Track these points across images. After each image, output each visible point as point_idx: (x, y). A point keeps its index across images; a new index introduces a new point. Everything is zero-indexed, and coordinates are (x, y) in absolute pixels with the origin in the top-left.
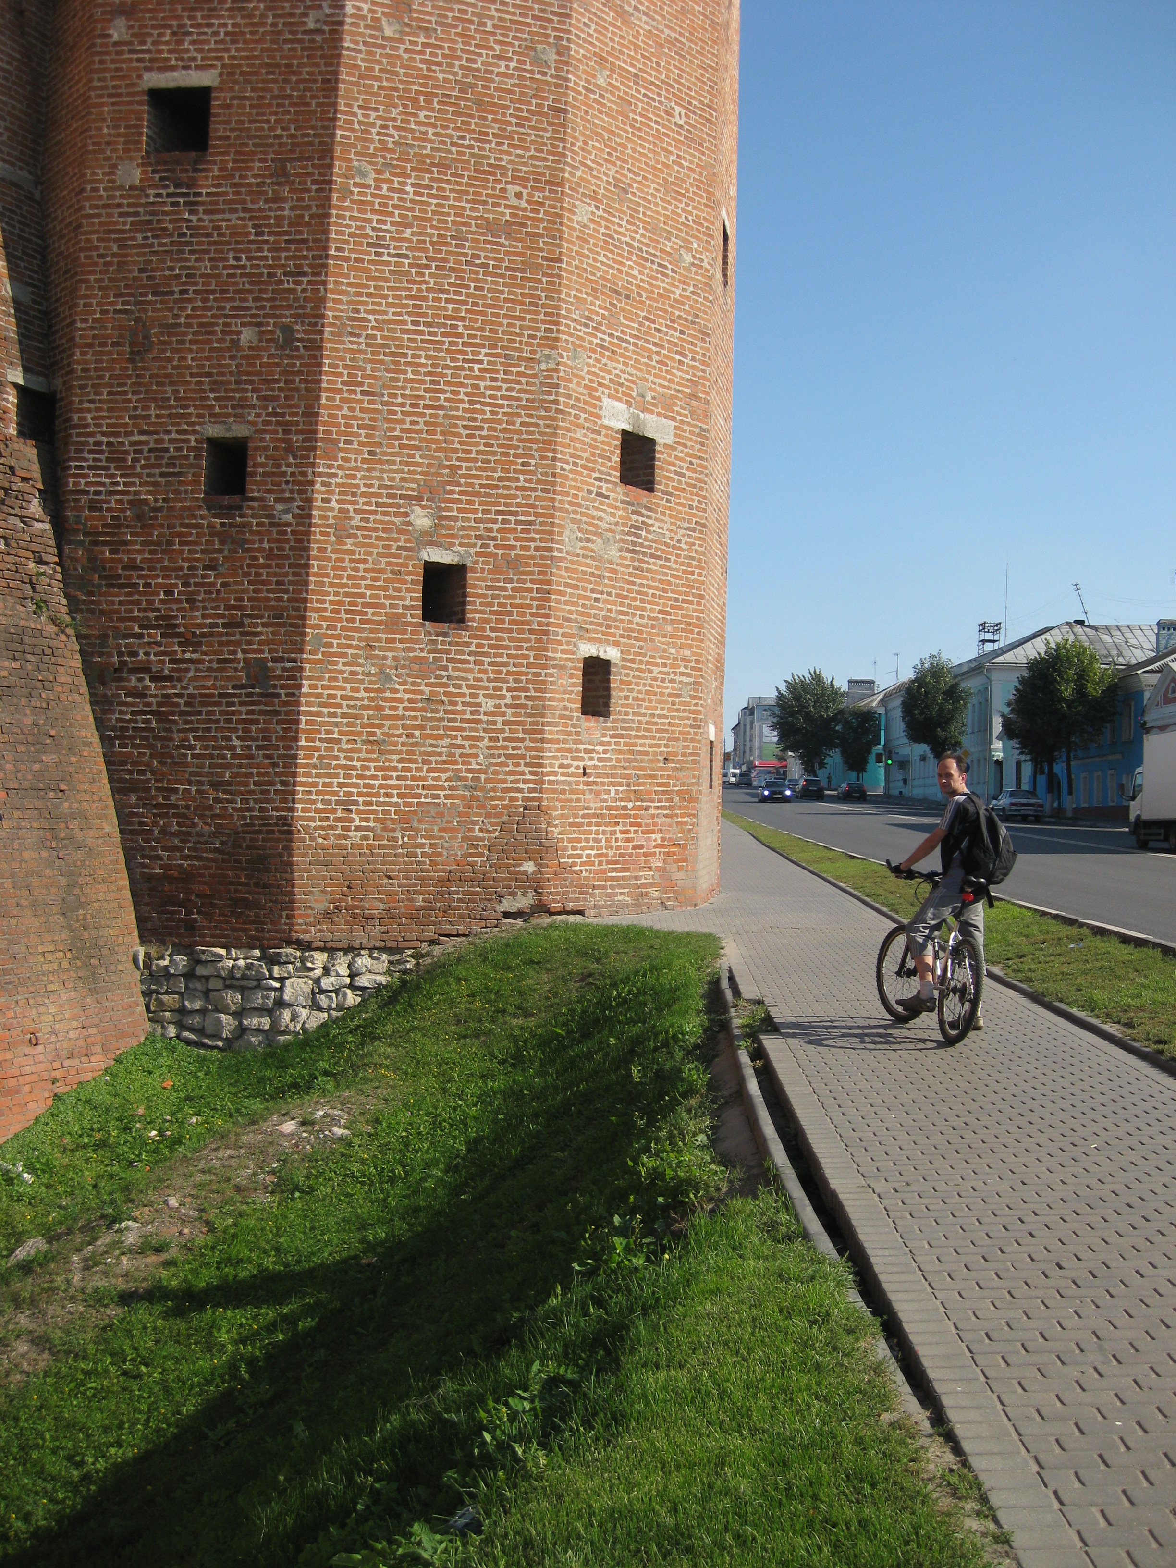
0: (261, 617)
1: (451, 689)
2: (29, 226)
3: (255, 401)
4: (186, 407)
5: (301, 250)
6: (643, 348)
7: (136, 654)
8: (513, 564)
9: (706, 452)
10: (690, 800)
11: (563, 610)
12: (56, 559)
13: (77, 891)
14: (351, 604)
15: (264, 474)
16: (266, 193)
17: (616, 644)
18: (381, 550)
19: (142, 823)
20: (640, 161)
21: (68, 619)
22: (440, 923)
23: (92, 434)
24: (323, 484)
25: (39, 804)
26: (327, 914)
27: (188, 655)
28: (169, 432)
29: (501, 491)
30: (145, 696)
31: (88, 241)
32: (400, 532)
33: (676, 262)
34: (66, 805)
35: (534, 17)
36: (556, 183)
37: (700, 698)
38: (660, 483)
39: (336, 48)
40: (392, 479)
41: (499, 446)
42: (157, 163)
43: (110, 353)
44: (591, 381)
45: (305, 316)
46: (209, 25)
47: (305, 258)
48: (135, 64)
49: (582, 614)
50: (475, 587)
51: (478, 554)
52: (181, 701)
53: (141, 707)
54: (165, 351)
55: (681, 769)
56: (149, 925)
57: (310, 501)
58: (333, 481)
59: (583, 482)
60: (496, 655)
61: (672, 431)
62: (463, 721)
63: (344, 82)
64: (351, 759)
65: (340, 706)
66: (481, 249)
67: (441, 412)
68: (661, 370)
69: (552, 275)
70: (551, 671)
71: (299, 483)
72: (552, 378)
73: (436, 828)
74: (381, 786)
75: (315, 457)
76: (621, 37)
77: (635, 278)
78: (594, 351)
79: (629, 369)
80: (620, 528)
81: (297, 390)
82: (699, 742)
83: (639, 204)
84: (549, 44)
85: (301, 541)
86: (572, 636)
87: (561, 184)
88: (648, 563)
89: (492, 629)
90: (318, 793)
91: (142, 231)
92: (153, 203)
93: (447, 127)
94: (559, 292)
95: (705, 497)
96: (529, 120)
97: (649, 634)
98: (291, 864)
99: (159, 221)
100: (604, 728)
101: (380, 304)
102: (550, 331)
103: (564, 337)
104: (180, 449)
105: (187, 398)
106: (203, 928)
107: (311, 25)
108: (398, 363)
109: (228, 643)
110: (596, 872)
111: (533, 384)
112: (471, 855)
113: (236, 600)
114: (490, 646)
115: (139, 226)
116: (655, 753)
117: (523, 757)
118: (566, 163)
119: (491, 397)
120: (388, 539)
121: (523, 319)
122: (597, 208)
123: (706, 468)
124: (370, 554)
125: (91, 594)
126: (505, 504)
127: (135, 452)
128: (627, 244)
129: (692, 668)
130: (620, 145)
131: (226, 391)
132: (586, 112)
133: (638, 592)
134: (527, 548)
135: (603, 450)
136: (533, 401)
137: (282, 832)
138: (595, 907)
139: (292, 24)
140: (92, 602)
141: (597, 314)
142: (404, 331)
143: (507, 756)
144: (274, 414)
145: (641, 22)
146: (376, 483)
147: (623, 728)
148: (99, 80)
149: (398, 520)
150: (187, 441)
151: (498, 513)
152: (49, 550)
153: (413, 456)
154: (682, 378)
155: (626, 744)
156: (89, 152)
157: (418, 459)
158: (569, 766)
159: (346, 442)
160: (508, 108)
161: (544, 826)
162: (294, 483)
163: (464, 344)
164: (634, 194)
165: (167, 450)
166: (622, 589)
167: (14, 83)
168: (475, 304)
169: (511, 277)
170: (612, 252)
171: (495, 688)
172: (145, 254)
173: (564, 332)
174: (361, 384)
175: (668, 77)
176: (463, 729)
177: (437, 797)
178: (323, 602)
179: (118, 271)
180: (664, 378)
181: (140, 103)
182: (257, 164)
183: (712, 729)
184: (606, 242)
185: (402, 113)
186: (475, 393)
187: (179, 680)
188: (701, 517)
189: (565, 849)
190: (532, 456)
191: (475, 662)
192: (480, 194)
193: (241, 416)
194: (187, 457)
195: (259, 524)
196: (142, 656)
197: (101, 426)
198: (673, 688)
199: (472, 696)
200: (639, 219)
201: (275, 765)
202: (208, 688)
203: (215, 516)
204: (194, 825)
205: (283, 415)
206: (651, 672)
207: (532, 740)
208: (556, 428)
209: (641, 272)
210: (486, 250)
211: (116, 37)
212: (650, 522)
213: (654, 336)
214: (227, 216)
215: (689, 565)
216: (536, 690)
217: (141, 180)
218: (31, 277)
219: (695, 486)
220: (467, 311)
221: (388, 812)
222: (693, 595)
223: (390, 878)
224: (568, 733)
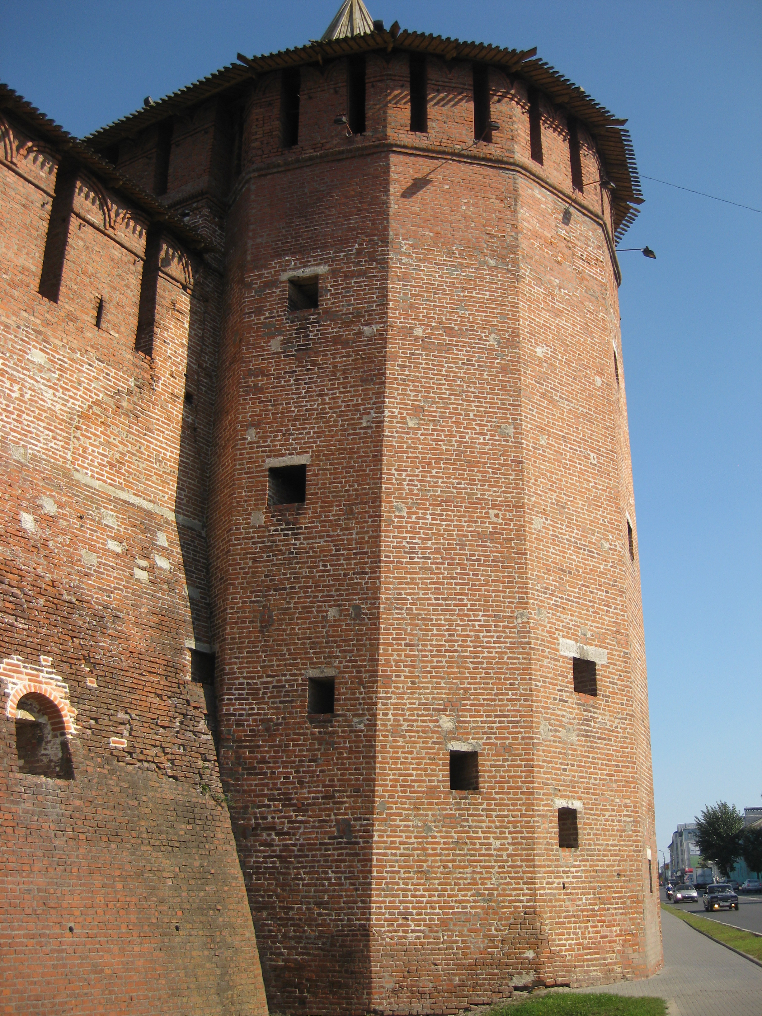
0: (346, 791)
1: (471, 834)
2: (199, 553)
3: (338, 654)
4: (296, 659)
5: (364, 558)
6: (583, 605)
7: (266, 818)
8: (508, 749)
9: (629, 668)
10: (638, 902)
11: (542, 778)
12: (215, 758)
13: (227, 978)
14: (403, 781)
15: (345, 699)
16: (341, 525)
17: (579, 798)
18: (421, 745)
19: (270, 931)
20: (571, 488)
21: (223, 796)
22: (471, 996)
23: (237, 678)
24: (383, 704)
25: (203, 919)
26: (394, 991)
27: (299, 818)
28: (285, 675)
29: (497, 702)
30: (272, 845)
31: (234, 560)
32: (434, 732)
33: (599, 548)
34: (221, 919)
35: (499, 408)
36: (519, 506)
37: (639, 831)
38: (601, 690)
39: (380, 436)
40: (427, 699)
41: (494, 673)
42: (275, 511)
43: (248, 627)
44: (551, 628)
45: (368, 599)
46: (304, 429)
47: (367, 563)
48: (261, 454)
49: (555, 780)
50: (483, 766)
51: (484, 744)
52: (296, 848)
53: (269, 853)
54: (281, 625)
55: (630, 881)
56: (275, 1001)
57: (375, 715)
58: (389, 702)
59: (550, 693)
60: (500, 810)
61: (606, 656)
62: (480, 855)
63: (385, 455)
64: (407, 884)
65: (399, 849)
66: (475, 550)
67: (456, 654)
68: (595, 617)
69: (521, 563)
70: (537, 819)
71: (368, 704)
72: (525, 628)
73: (465, 929)
74: (428, 902)
75: (377, 687)
76: (553, 415)
77: (574, 561)
78: (552, 609)
79: (574, 618)
80: (576, 721)
81: (365, 645)
82: (640, 861)
83: (572, 515)
84: (509, 423)
85: (370, 741)
86: (550, 795)
87: (523, 507)
88: (597, 743)
89: (497, 793)
90: (386, 908)
91: (267, 553)
92: (273, 535)
93: (450, 478)
94: (526, 573)
95: (631, 697)
96: (500, 470)
97: (601, 790)
98: (369, 957)
99: (276, 546)
100: (575, 856)
101: (414, 589)
102: (523, 598)
103: (531, 601)
104: (292, 686)
105: (296, 654)
106: (311, 1002)
107: (364, 424)
108: (427, 625)
109: (325, 810)
110: (576, 956)
111: (514, 633)
112: (490, 947)
113: (329, 781)
114: (496, 805)
115: (264, 549)
116: (611, 871)
117: (522, 878)
118: (524, 494)
119: (487, 642)
120: (426, 738)
121: (505, 592)
122: (547, 519)
123: (630, 678)
124: (415, 747)
125: (237, 780)
126: (500, 711)
127: (264, 688)
128: (567, 540)
129: (632, 811)
130: (557, 479)
131: (320, 648)
132: (535, 462)
133: (591, 763)
134: (516, 738)
135: (562, 671)
136: (514, 643)
137: (362, 935)
138: (577, 980)
139: (353, 424)
140: (238, 785)
141: (552, 585)
142: (430, 605)
143: (511, 878)
144: (350, 661)
145: (565, 405)
146: (417, 702)
147: (588, 855)
148: (240, 464)
149: (432, 725)
150: (297, 680)
151: (496, 716)
152: (211, 752)
153: (440, 683)
154: (609, 621)
155: (590, 866)
156: (234, 507)
157: (443, 685)
158: (553, 883)
159: (397, 676)
160: (486, 463)
161: (538, 925)
162: (365, 704)
163: (468, 610)
164: (569, 509)
165: (284, 686)
166: (581, 761)
167: (190, 469)
168: (474, 585)
169: (495, 566)
170: (558, 546)
171: (501, 833)
172: (268, 566)
173: (531, 598)
174: (405, 639)
175: (584, 436)
176: (481, 861)
177: (466, 908)
178: (385, 780)
179: (252, 577)
180: (598, 622)
181: (264, 477)
182: (335, 508)
183: (649, 852)
184: (553, 540)
185: (421, 472)
186: (477, 641)
187: (294, 834)
188: (630, 710)
189: (554, 940)
190: (516, 679)
191: (486, 816)
192: (473, 517)
193: (330, 663)
194: (297, 691)
195: (343, 732)
196: (270, 819)
197: (243, 673)
198: (620, 826)
199: (486, 838)
200: (574, 524)
201: (357, 890)
202: (313, 839)
203: (315, 727)
204: (305, 931)
205: (356, 661)
206: (604, 815)
207: (527, 866)
208: (530, 659)
209: (577, 557)
210: (479, 551)
211: (249, 439)
212: (596, 716)
213: (589, 596)
214: (318, 540)
215: (624, 742)
216: (528, 832)
217: (265, 522)
218: (200, 583)
219: (624, 690)
220: (469, 589)
221: (433, 920)
222: (629, 762)
223: (436, 965)
224: (551, 861)
